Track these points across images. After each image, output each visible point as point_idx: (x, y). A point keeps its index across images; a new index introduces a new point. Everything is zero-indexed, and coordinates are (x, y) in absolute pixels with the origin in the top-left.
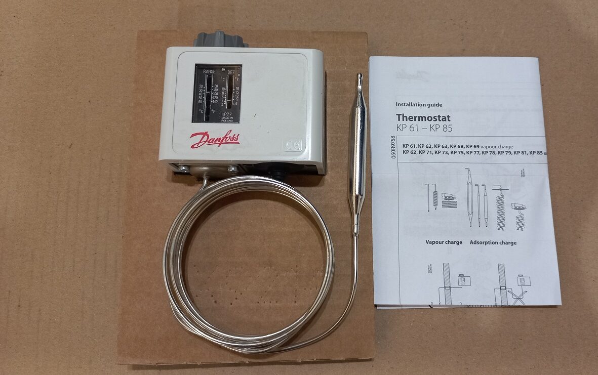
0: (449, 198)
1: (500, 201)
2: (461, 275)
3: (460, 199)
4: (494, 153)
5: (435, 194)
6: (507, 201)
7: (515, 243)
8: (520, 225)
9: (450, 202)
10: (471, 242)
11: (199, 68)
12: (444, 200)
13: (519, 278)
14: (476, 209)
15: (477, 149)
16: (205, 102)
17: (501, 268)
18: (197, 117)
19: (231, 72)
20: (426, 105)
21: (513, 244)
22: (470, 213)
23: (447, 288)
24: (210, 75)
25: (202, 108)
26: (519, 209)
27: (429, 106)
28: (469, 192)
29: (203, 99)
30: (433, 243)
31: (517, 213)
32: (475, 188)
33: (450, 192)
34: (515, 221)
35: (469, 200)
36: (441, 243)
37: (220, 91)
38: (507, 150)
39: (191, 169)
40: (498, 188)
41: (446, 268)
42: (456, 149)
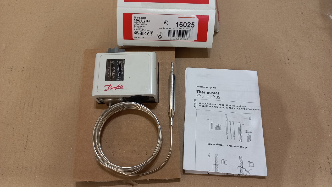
0: (218, 126)
1: (240, 129)
2: (223, 160)
3: (223, 126)
4: (237, 109)
5: (212, 124)
6: (243, 129)
7: (247, 147)
8: (249, 139)
9: (218, 128)
10: (228, 145)
11: (108, 61)
12: (216, 126)
13: (248, 163)
14: (229, 131)
15: (230, 107)
16: (110, 73)
17: (241, 158)
18: (107, 79)
19: (120, 62)
20: (209, 88)
21: (246, 148)
22: (227, 133)
23: (217, 165)
24: (112, 63)
25: (109, 76)
26: (249, 133)
27: (210, 88)
28: (227, 124)
29: (109, 72)
30: (211, 144)
31: (247, 134)
32: (229, 123)
33: (218, 123)
34: (246, 138)
35: (227, 127)
36: (214, 145)
37: (116, 69)
38: (243, 108)
39: (104, 100)
40: (239, 123)
41: (217, 156)
42: (221, 106)
